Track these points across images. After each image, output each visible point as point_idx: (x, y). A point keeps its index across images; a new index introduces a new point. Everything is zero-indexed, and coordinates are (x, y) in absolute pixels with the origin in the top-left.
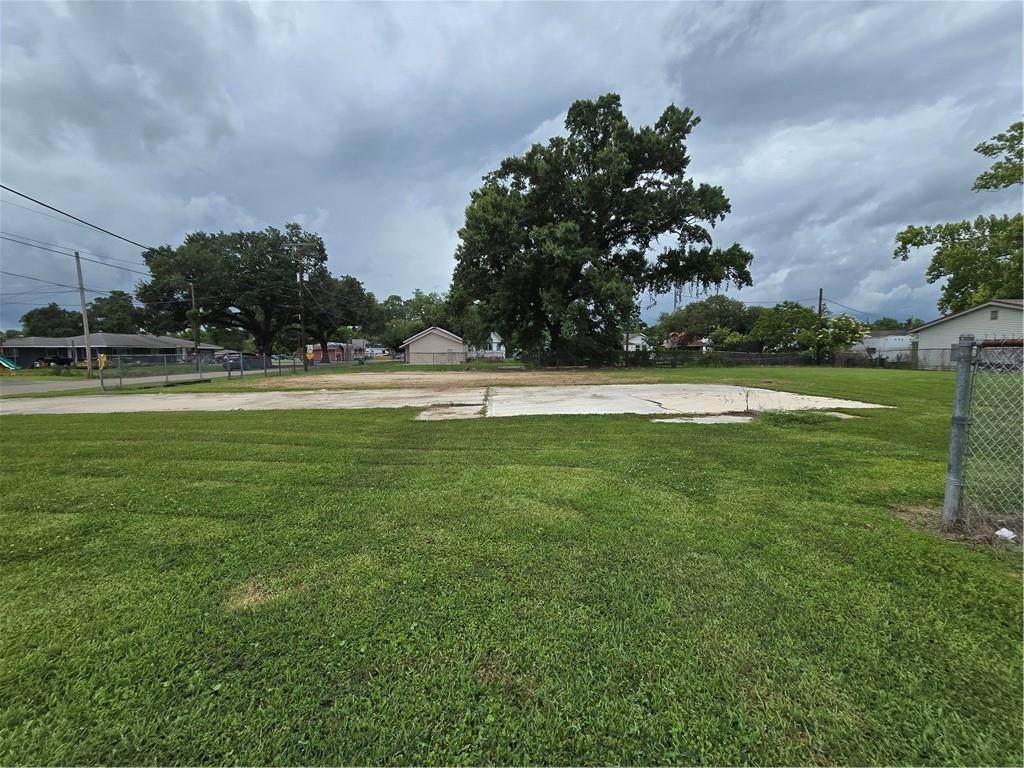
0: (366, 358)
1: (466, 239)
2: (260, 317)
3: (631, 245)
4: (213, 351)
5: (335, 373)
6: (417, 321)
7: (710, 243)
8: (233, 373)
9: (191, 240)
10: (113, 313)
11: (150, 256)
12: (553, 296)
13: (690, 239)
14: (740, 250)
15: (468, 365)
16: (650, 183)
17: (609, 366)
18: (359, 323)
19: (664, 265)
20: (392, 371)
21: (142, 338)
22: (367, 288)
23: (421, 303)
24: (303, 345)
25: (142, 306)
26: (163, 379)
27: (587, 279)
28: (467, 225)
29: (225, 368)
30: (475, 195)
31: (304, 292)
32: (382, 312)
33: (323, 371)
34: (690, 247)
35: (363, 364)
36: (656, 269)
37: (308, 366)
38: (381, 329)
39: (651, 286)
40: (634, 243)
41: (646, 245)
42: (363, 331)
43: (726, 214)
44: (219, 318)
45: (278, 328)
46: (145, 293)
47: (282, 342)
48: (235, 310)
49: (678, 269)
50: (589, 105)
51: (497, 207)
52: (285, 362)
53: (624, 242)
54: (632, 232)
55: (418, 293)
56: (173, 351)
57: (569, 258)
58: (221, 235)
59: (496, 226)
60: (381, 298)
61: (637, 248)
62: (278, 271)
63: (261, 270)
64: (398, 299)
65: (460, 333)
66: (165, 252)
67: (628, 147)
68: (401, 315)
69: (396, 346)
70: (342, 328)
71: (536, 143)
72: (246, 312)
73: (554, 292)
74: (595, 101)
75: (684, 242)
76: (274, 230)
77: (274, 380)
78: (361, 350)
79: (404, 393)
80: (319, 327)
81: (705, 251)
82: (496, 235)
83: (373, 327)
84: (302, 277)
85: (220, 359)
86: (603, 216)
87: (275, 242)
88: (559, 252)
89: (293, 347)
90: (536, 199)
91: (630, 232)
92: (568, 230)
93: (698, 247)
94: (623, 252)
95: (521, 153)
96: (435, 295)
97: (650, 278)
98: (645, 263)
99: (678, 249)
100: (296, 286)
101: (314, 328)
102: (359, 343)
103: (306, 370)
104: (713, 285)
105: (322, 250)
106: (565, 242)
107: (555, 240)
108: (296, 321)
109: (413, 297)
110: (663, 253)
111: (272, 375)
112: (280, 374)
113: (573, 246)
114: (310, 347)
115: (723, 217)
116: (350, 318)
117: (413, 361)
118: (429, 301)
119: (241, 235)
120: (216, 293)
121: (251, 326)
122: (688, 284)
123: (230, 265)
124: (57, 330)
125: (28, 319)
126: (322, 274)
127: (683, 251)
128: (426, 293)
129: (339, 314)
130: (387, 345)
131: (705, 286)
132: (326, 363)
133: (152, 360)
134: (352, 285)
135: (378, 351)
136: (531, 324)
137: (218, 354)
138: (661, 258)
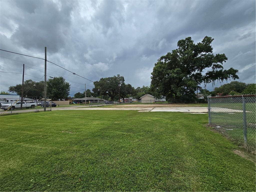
0: (132, 101)
1: (153, 75)
2: (112, 93)
3: (197, 71)
4: (103, 100)
5: (126, 104)
6: (144, 93)
7: (223, 68)
8: (108, 105)
9: (101, 79)
10: (88, 93)
11: (95, 83)
12: (174, 86)
13: (216, 68)
14: (233, 69)
15: (155, 103)
16: (202, 55)
17: (192, 103)
18: (131, 94)
19: (208, 75)
20: (137, 104)
21: (92, 98)
22: (132, 86)
23: (144, 89)
24: (119, 98)
25: (93, 92)
26: (97, 105)
27: (184, 81)
28: (153, 72)
29: (106, 104)
30: (156, 64)
31: (120, 88)
32: (136, 91)
33: (123, 104)
34: (216, 70)
35: (132, 103)
36: (205, 77)
37: (120, 103)
38: (136, 95)
39: (204, 81)
40: (198, 71)
41: (201, 71)
42: (132, 95)
43: (226, 60)
44: (105, 94)
45: (115, 95)
46: (94, 90)
47: (115, 98)
48: (107, 92)
49: (212, 76)
50: (183, 41)
51: (160, 67)
52: (116, 102)
53: (195, 71)
54: (197, 68)
55: (144, 86)
56: (97, 100)
57: (178, 76)
58: (106, 78)
59: (160, 71)
60: (135, 88)
61: (199, 72)
62: (115, 84)
63: (113, 84)
64: (140, 88)
65: (154, 95)
66: (97, 82)
67: (193, 49)
68: (140, 92)
69: (139, 99)
70: (127, 95)
71: (169, 52)
72: (109, 92)
73: (175, 85)
74: (184, 39)
75: (214, 69)
76: (115, 76)
77: (114, 106)
78: (131, 100)
79: (137, 108)
80: (123, 95)
81: (221, 71)
82: (160, 73)
83: (134, 94)
84: (120, 85)
85: (104, 102)
86: (188, 65)
87: (115, 78)
88: (175, 75)
89: (118, 99)
90: (170, 64)
91: (196, 68)
92: (178, 70)
93: (219, 70)
94: (195, 73)
95: (165, 55)
96: (148, 87)
97: (204, 79)
98: (202, 76)
99: (212, 71)
100: (119, 87)
101: (122, 95)
102: (131, 98)
103: (120, 104)
104: (225, 80)
105: (124, 79)
106: (177, 73)
107: (174, 73)
108: (118, 94)
109: (143, 87)
110: (207, 72)
111: (114, 105)
112: (115, 105)
113: (179, 74)
114: (121, 99)
115: (225, 62)
116: (129, 93)
117: (142, 102)
118: (146, 88)
119: (109, 78)
120: (105, 89)
121: (110, 95)
122: (217, 80)
123: (107, 84)
124: (80, 97)
125: (75, 95)
126: (124, 84)
127: (214, 71)
128: (145, 86)
129: (127, 92)
130: (137, 98)
131: (222, 80)
132: (124, 103)
133: (94, 102)
134: (129, 86)
135: (135, 100)
136: (170, 93)
137: (104, 101)
138: (207, 74)
